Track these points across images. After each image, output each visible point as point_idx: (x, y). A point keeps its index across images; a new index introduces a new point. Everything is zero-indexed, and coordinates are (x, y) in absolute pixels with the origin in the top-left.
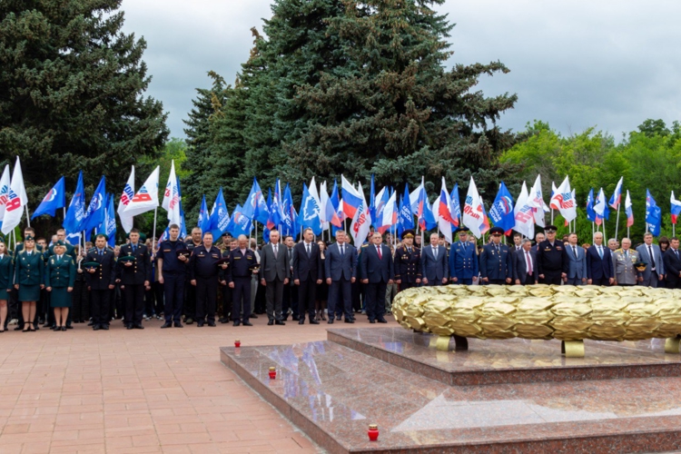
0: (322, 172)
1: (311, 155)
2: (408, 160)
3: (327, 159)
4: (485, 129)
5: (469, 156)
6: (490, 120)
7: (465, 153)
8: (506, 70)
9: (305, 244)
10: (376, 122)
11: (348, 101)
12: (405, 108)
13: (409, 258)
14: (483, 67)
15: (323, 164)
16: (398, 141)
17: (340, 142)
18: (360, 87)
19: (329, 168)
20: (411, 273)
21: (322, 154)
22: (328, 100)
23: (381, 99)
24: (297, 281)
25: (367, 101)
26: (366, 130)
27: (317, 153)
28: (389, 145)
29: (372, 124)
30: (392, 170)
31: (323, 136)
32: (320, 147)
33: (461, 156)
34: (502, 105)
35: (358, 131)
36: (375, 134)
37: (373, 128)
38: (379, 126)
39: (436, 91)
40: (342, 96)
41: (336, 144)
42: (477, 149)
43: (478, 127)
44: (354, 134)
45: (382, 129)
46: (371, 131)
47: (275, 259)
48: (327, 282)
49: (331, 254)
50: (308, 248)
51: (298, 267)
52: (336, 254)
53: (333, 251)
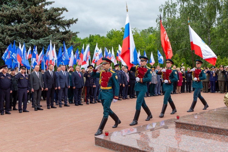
2: (43, 40)
3: (9, 38)
4: (66, 30)
5: (63, 39)
6: (67, 27)
7: (62, 38)
8: (67, 11)
10: (29, 25)
11: (16, 16)
14: (60, 9)
16: (39, 32)
18: (21, 11)
19: (10, 42)
21: (7, 37)
22: (8, 16)
23: (28, 17)
24: (47, 89)
25: (23, 17)
26: (24, 28)
27: (4, 36)
28: (34, 34)
29: (27, 26)
30: (39, 43)
31: (6, 29)
32: (5, 34)
33: (60, 39)
34: (73, 22)
35: (22, 28)
36: (28, 29)
37: (27, 27)
38: (30, 27)
39: (49, 15)
40: (13, 14)
41: (12, 32)
42: (67, 37)
43: (63, 29)
44: (20, 29)
45: (31, 28)
46: (27, 28)
47: (38, 79)
48: (59, 89)
49: (60, 76)
50: (51, 73)
51: (47, 82)
52: (62, 76)
53: (61, 74)
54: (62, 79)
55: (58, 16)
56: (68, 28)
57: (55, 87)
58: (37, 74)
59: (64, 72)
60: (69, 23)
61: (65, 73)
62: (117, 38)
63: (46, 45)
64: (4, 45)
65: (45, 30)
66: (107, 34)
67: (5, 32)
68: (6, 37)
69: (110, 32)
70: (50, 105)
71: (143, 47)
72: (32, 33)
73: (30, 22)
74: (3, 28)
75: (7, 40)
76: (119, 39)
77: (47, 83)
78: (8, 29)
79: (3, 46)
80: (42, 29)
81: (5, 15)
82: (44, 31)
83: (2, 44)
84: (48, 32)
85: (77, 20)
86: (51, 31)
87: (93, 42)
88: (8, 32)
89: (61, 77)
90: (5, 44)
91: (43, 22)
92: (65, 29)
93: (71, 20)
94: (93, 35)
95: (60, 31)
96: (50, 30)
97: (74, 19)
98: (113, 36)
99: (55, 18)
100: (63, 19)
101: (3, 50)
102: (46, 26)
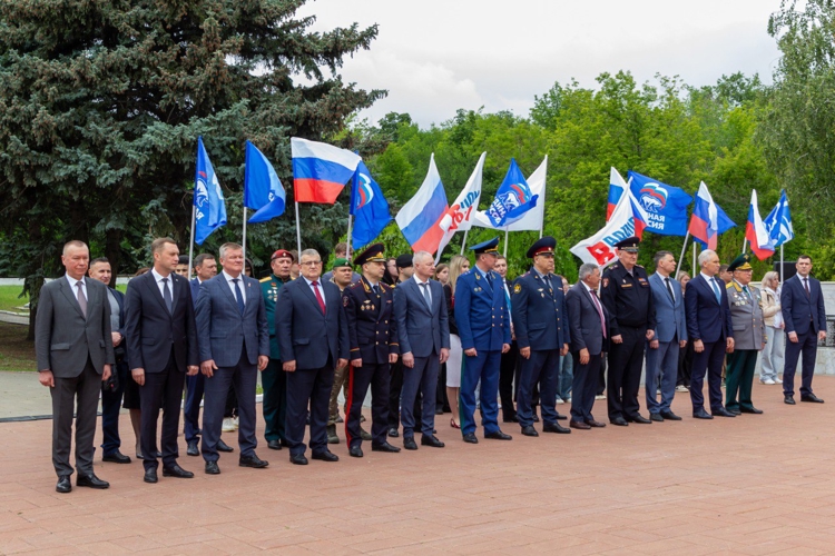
0: (39, 143)
1: (17, 111)
2: (207, 124)
3: (54, 120)
4: (321, 80)
5: (306, 123)
6: (327, 66)
7: (297, 118)
9: (158, 277)
10: (143, 56)
11: (87, 18)
12: (202, 31)
13: (378, 308)
15: (44, 127)
16: (187, 90)
17: (76, 89)
19: (54, 136)
20: (382, 342)
21: (43, 110)
22: (48, 13)
25: (121, 19)
26: (123, 70)
27: (30, 107)
28: (167, 99)
29: (133, 59)
30: (182, 140)
31: (41, 77)
32: (35, 96)
33: (289, 123)
34: (352, 42)
35: (111, 69)
36: (140, 77)
37: (136, 67)
38: (148, 65)
39: (242, 9)
40: (76, 7)
41: (68, 91)
42: (320, 111)
43: (310, 77)
44: (103, 75)
45: (153, 68)
46: (133, 72)
47: (82, 317)
48: (204, 372)
49: (212, 301)
50: (166, 287)
51: (141, 337)
52: (225, 300)
53: (217, 293)
54: (224, 317)
55: (283, 14)
56: (333, 70)
57: (188, 364)
58: (75, 290)
59: (235, 281)
60: (335, 47)
61: (241, 285)
62: (577, 123)
63: (223, 148)
64: (32, 149)
65: (216, 78)
66: (533, 106)
67: (37, 89)
68: (36, 111)
69: (545, 96)
70: (160, 462)
71: (702, 161)
72: (159, 95)
73: (149, 40)
74: (26, 69)
75: (41, 126)
76: (586, 129)
77: (140, 344)
78: (49, 74)
79: (25, 154)
80: (201, 76)
81: (35, 12)
82: (209, 85)
83: (18, 147)
84: (234, 89)
85: (371, 32)
86: (249, 86)
87: (470, 141)
88: (45, 90)
89: (215, 310)
90: (32, 145)
91: (208, 39)
92: (318, 73)
93: (344, 32)
94: (472, 113)
95: (295, 85)
96: (246, 79)
97: (360, 29)
98: (562, 113)
99: (271, 23)
100: (308, 31)
101: (26, 175)
102: (218, 61)
